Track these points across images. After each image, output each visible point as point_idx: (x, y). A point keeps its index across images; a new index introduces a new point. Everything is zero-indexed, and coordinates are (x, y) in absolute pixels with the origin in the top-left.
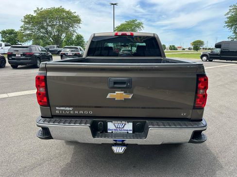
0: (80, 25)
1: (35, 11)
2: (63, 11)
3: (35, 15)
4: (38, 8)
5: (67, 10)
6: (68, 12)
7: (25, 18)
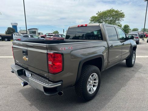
0: (124, 18)
1: (97, 14)
2: (113, 11)
3: (97, 16)
4: (98, 12)
5: (116, 10)
6: (116, 11)
7: (92, 18)
